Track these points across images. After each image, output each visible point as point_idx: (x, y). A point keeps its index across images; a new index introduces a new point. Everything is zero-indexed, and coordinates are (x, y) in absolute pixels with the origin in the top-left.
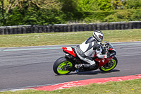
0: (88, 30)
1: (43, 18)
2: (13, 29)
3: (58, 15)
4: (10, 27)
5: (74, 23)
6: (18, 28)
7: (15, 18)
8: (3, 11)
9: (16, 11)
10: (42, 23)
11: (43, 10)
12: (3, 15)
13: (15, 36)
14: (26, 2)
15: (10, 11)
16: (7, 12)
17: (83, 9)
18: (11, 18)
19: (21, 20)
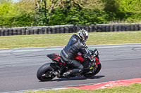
0: (130, 30)
1: (85, 18)
2: (56, 29)
3: (101, 15)
4: (53, 27)
5: (116, 24)
6: (60, 28)
7: (58, 18)
8: (46, 11)
9: (59, 11)
10: (85, 23)
11: (86, 10)
12: (45, 15)
13: (58, 35)
14: (68, 2)
15: (53, 11)
16: (50, 12)
17: (125, 9)
18: (54, 18)
19: (64, 19)
